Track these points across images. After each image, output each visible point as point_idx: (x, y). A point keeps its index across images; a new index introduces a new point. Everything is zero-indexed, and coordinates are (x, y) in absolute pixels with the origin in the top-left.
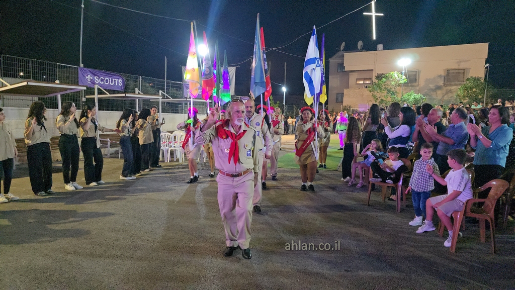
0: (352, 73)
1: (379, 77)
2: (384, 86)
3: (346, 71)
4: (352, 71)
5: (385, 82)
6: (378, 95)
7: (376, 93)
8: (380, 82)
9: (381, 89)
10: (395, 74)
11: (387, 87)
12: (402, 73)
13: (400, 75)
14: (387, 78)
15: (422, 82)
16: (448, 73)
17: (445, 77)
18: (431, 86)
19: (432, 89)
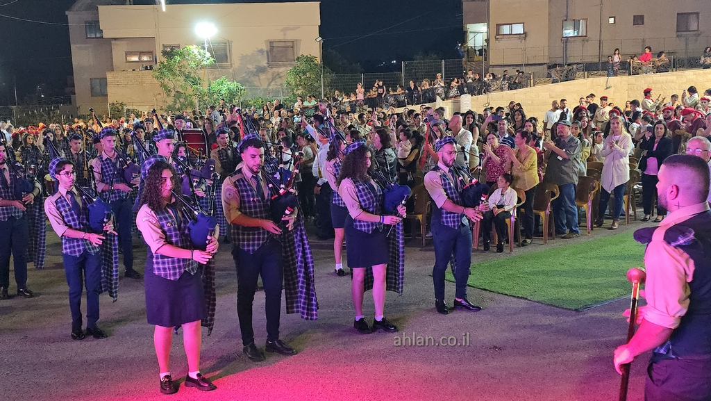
0: (116, 43)
2: (178, 69)
4: (116, 39)
5: (179, 62)
6: (171, 85)
7: (166, 80)
8: (171, 62)
9: (174, 74)
10: (194, 49)
11: (183, 69)
12: (204, 49)
13: (202, 51)
14: (181, 54)
15: (236, 61)
16: (272, 47)
17: (267, 52)
18: (249, 67)
19: (252, 72)
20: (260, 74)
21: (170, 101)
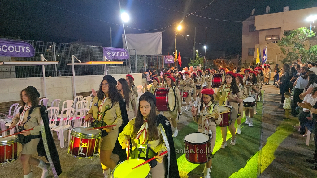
0: (262, 32)
1: (287, 33)
2: (292, 41)
3: (256, 31)
4: (261, 30)
5: (293, 37)
6: (286, 48)
7: (284, 46)
8: (288, 37)
9: (289, 43)
11: (294, 41)
12: (309, 28)
13: (308, 30)
14: (295, 33)
21: (285, 57)
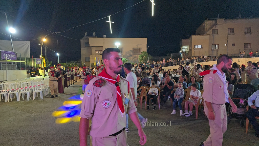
3: (90, 47)
4: (93, 47)
15: (124, 53)
16: (134, 50)
17: (133, 51)
18: (128, 55)
19: (128, 56)
20: (131, 57)
